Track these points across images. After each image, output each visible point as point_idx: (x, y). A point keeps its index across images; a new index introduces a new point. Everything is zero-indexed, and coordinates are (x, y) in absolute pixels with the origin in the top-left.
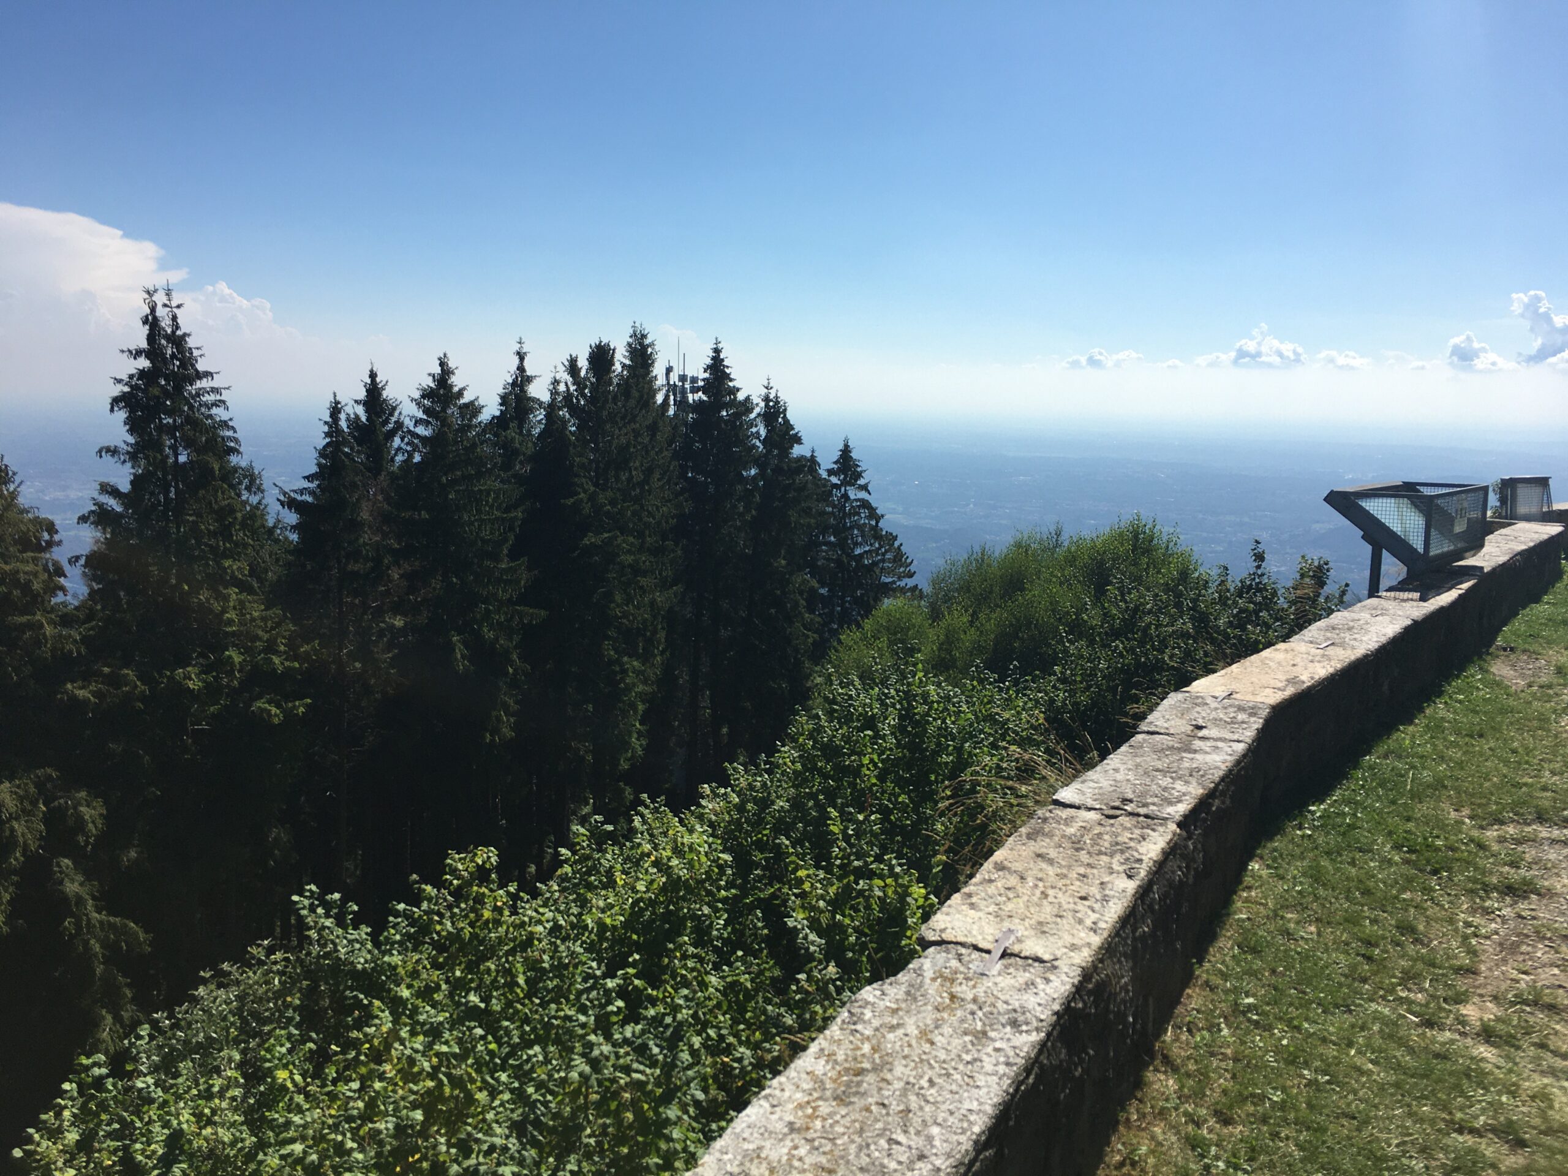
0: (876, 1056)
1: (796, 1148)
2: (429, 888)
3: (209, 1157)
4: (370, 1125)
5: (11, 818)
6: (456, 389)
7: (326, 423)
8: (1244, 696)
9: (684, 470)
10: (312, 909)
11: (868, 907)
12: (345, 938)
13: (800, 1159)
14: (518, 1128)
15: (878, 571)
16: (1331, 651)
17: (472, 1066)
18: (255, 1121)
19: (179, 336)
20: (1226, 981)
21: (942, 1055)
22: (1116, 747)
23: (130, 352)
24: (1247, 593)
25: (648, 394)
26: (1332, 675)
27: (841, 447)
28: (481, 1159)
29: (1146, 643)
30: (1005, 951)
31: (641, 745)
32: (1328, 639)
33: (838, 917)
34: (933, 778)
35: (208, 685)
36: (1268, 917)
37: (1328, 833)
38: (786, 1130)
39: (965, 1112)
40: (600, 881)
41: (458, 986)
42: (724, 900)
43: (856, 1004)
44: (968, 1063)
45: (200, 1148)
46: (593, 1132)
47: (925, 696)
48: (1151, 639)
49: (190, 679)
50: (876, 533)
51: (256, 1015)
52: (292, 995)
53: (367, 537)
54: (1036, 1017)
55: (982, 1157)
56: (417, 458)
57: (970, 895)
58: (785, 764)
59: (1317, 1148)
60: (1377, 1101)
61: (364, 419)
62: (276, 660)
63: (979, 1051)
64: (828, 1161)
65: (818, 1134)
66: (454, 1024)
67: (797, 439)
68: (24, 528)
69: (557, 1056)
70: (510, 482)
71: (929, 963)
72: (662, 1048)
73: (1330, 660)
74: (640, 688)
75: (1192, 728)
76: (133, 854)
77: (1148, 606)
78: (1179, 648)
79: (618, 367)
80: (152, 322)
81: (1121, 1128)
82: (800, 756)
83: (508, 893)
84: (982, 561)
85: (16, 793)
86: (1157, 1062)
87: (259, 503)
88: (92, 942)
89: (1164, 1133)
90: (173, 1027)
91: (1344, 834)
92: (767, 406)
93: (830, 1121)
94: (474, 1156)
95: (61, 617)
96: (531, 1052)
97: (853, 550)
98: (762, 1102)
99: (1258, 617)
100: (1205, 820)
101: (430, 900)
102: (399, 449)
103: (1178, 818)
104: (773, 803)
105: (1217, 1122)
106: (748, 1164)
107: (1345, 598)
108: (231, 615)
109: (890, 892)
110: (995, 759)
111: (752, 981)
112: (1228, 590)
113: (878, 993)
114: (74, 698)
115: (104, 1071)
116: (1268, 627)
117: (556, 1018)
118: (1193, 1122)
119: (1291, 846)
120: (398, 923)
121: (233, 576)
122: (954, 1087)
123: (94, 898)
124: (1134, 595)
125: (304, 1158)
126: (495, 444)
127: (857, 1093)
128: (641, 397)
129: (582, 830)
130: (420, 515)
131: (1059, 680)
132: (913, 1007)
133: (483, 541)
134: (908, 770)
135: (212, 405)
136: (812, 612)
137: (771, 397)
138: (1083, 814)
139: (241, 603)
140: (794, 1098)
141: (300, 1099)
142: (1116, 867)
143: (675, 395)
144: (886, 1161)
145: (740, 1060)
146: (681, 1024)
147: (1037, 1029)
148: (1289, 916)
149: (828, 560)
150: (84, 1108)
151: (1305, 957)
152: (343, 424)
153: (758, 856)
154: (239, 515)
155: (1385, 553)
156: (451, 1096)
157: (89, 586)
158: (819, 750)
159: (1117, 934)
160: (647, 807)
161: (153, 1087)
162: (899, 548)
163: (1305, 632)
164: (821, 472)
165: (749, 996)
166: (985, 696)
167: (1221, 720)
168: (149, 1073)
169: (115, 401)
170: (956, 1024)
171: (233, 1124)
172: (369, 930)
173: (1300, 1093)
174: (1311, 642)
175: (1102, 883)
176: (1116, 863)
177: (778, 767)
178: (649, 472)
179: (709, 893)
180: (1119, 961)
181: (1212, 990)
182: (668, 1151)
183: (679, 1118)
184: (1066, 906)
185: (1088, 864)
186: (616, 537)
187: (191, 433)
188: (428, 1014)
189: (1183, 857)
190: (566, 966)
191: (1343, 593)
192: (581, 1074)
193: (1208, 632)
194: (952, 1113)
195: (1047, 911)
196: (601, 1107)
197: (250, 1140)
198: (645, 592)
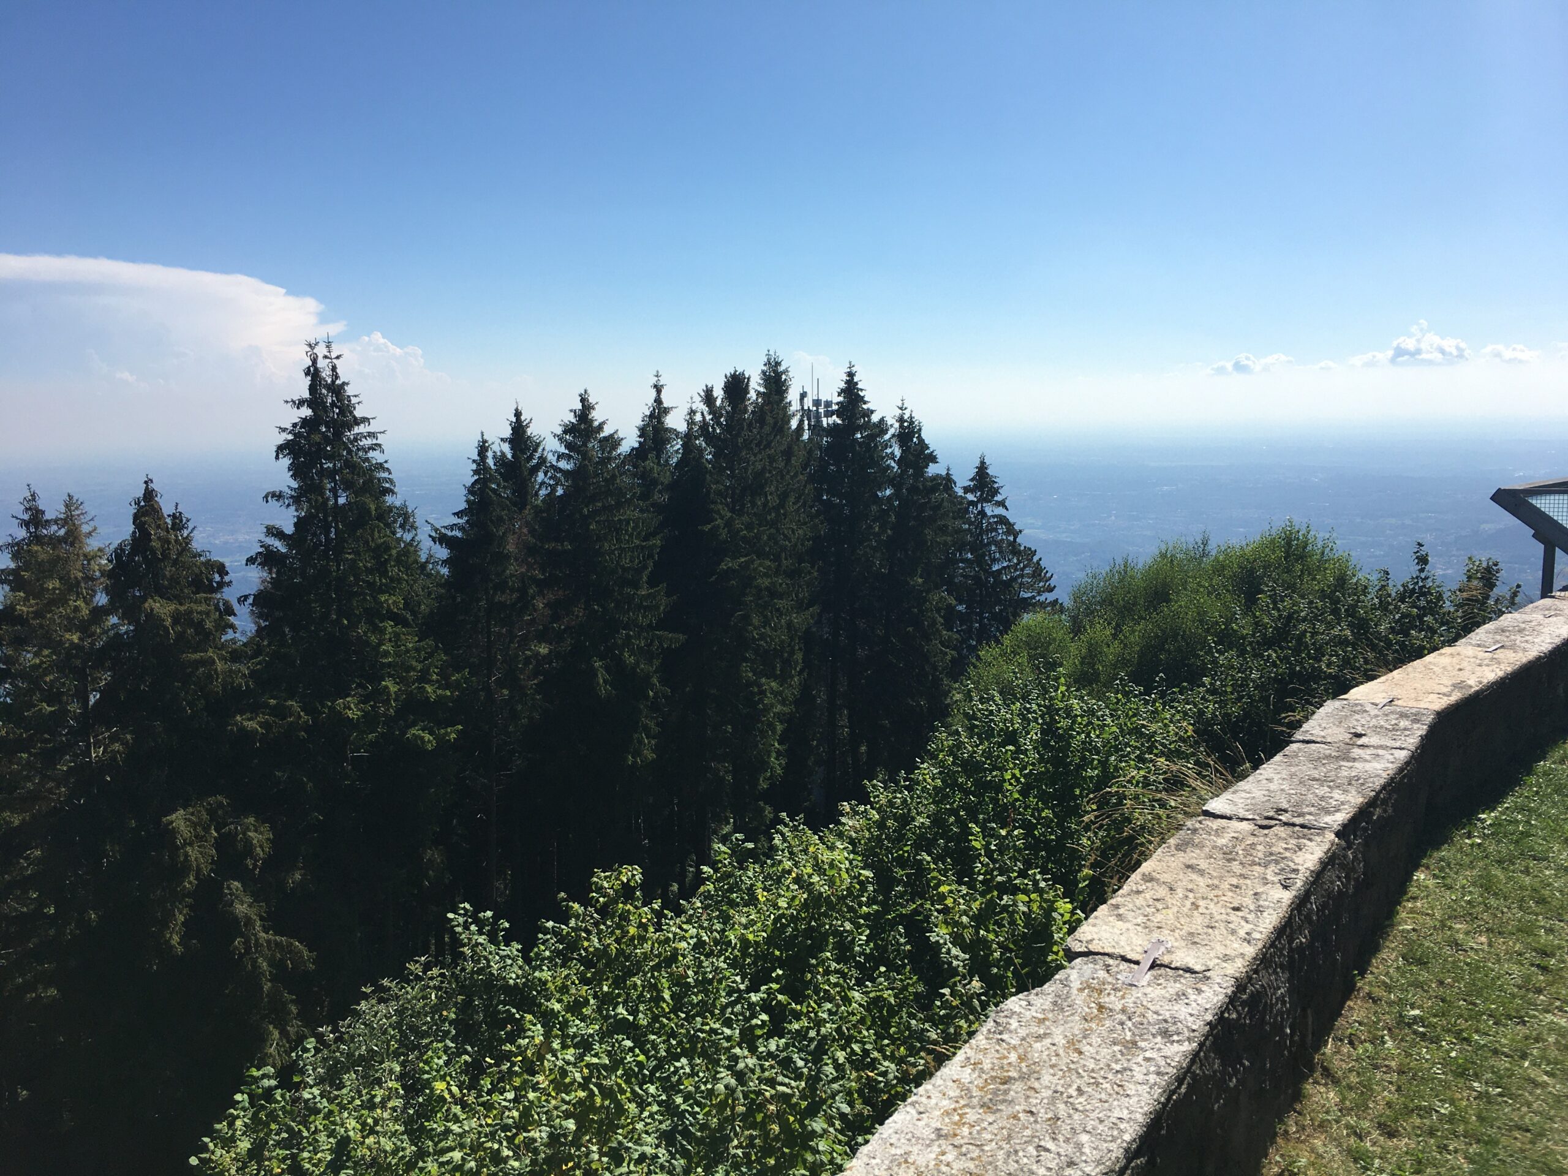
0: (1023, 1065)
1: (943, 1153)
2: (576, 906)
3: (371, 1166)
4: (525, 1134)
5: (185, 844)
6: (596, 424)
7: (474, 461)
8: (1406, 702)
9: (819, 493)
10: (466, 927)
11: (1013, 922)
12: (498, 954)
13: (948, 1165)
14: (667, 1138)
15: (1016, 586)
16: (1500, 654)
17: (621, 1078)
18: (415, 1131)
19: (338, 386)
20: (1390, 992)
21: (1091, 1065)
22: (1270, 756)
23: (293, 402)
24: (1410, 597)
25: (782, 420)
26: (1501, 679)
27: (978, 464)
28: (632, 1168)
29: (1301, 652)
30: (1154, 961)
31: (780, 765)
32: (1498, 642)
33: (982, 932)
34: (1078, 792)
35: (366, 714)
36: (1435, 928)
37: (1499, 842)
38: (933, 1136)
39: (1114, 1120)
40: (742, 899)
41: (607, 1001)
42: (866, 917)
43: (1002, 1014)
44: (1117, 1072)
45: (363, 1156)
46: (741, 1143)
47: (1068, 710)
48: (1307, 647)
49: (350, 709)
50: (1014, 549)
51: (413, 1028)
52: (448, 1010)
53: (513, 568)
54: (1187, 1027)
55: (1133, 1164)
56: (560, 491)
57: (1117, 907)
58: (925, 780)
59: (1487, 1161)
60: (1552, 1113)
61: (509, 456)
62: (429, 689)
63: (1129, 1060)
64: (976, 1167)
65: (966, 1141)
66: (603, 1036)
67: (933, 458)
68: (197, 571)
69: (704, 1068)
70: (649, 511)
71: (1076, 974)
72: (806, 1061)
73: (1499, 663)
74: (778, 708)
75: (1350, 736)
76: (298, 876)
77: (1302, 614)
78: (1337, 656)
79: (752, 395)
80: (313, 372)
81: (1279, 1140)
82: (940, 773)
83: (652, 910)
84: (1124, 573)
85: (189, 820)
86: (1317, 1075)
87: (413, 540)
88: (260, 960)
89: (1325, 1145)
90: (336, 1040)
91: (1517, 842)
92: (901, 426)
93: (978, 1128)
94: (625, 1164)
95: (230, 653)
96: (678, 1064)
97: (990, 566)
98: (909, 1109)
99: (1422, 622)
100: (1365, 829)
101: (577, 917)
102: (543, 483)
103: (1336, 827)
104: (913, 819)
105: (1381, 1135)
106: (896, 1169)
107: (1517, 600)
108: (387, 647)
109: (1035, 907)
110: (1142, 773)
111: (896, 996)
112: (1390, 595)
113: (1024, 1003)
114: (242, 729)
115: (273, 1083)
116: (1434, 632)
117: (702, 1031)
118: (1355, 1133)
119: (1459, 856)
120: (548, 940)
121: (389, 610)
122: (1103, 1096)
123: (262, 919)
124: (1287, 602)
125: (463, 1165)
126: (634, 475)
127: (1004, 1101)
128: (776, 423)
129: (723, 849)
130: (562, 545)
131: (1208, 691)
132: (1060, 1017)
133: (624, 569)
134: (1052, 784)
135: (369, 449)
136: (950, 629)
137: (906, 417)
138: (1234, 824)
139: (397, 635)
140: (940, 1105)
141: (456, 1110)
142: (1271, 877)
143: (809, 419)
144: (1034, 1167)
145: (884, 1074)
146: (824, 1037)
147: (1189, 1039)
148: (1458, 926)
149: (966, 577)
150: (255, 1117)
151: (1475, 968)
152: (490, 462)
153: (899, 872)
154: (394, 552)
155: (1558, 551)
156: (602, 1106)
157: (256, 623)
158: (959, 765)
159: (1272, 945)
160: (786, 825)
161: (319, 1098)
162: (1038, 562)
163: (1472, 635)
164: (956, 489)
165: (893, 1012)
166: (1130, 709)
167: (1381, 727)
168: (315, 1085)
169: (280, 449)
170: (1105, 1034)
171: (394, 1134)
172: (520, 947)
173: (1470, 1106)
174: (1479, 646)
175: (1256, 894)
176: (1270, 873)
177: (918, 783)
178: (784, 497)
179: (851, 909)
180: (1275, 972)
181: (1375, 1002)
182: (814, 1163)
183: (825, 1131)
184: (1218, 917)
185: (1241, 875)
186: (753, 561)
187: (349, 476)
188: (576, 1026)
189: (1342, 866)
190: (711, 982)
191: (1515, 594)
192: (726, 1087)
193: (1368, 639)
194: (1101, 1121)
195: (1198, 922)
196: (748, 1119)
197: (410, 1150)
198: (781, 615)
